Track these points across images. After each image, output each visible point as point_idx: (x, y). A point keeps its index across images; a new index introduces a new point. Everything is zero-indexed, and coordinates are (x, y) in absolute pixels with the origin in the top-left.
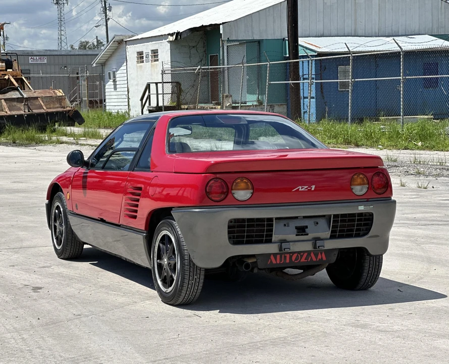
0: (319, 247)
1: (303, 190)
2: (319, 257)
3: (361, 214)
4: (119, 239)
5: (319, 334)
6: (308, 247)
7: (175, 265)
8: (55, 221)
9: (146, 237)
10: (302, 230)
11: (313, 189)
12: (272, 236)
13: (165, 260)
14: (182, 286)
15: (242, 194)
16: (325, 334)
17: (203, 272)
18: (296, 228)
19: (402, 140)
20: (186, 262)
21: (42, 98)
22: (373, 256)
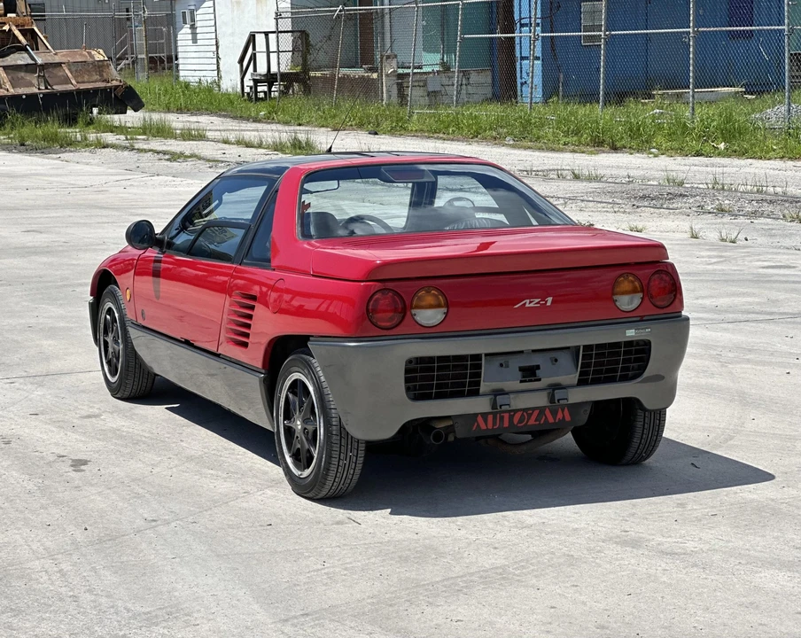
0: (558, 401)
1: (532, 305)
2: (560, 416)
3: (629, 343)
4: (214, 372)
5: (562, 560)
6: (540, 400)
7: (315, 432)
8: (106, 333)
9: (265, 380)
10: (529, 373)
11: (549, 304)
12: (479, 385)
13: (299, 423)
14: (327, 469)
15: (429, 316)
16: (571, 560)
17: (364, 445)
18: (521, 369)
19: (692, 140)
20: (335, 430)
21: (69, 64)
22: (650, 411)
